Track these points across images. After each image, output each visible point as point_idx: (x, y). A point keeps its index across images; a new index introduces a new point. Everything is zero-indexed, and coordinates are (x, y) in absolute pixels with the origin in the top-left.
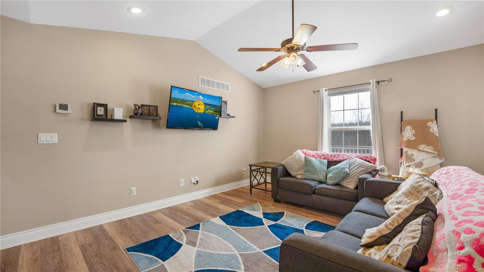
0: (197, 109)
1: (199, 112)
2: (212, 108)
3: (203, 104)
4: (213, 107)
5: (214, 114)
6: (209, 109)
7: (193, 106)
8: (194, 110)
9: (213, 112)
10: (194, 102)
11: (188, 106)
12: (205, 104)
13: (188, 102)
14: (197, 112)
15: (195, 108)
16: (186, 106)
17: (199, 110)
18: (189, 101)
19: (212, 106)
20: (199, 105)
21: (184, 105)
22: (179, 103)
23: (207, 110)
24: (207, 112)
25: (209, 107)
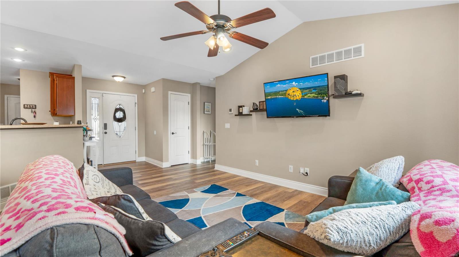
0: (292, 97)
1: (295, 99)
2: (314, 91)
3: (299, 90)
4: (314, 89)
5: (317, 97)
6: (308, 94)
7: (287, 95)
8: (289, 98)
9: (317, 95)
10: (288, 91)
11: (282, 96)
12: (300, 89)
13: (280, 93)
14: (293, 100)
15: (289, 96)
16: (280, 96)
17: (295, 97)
18: (282, 91)
19: (312, 89)
20: (294, 92)
21: (278, 96)
22: (272, 96)
23: (307, 95)
24: (306, 97)
25: (307, 91)
